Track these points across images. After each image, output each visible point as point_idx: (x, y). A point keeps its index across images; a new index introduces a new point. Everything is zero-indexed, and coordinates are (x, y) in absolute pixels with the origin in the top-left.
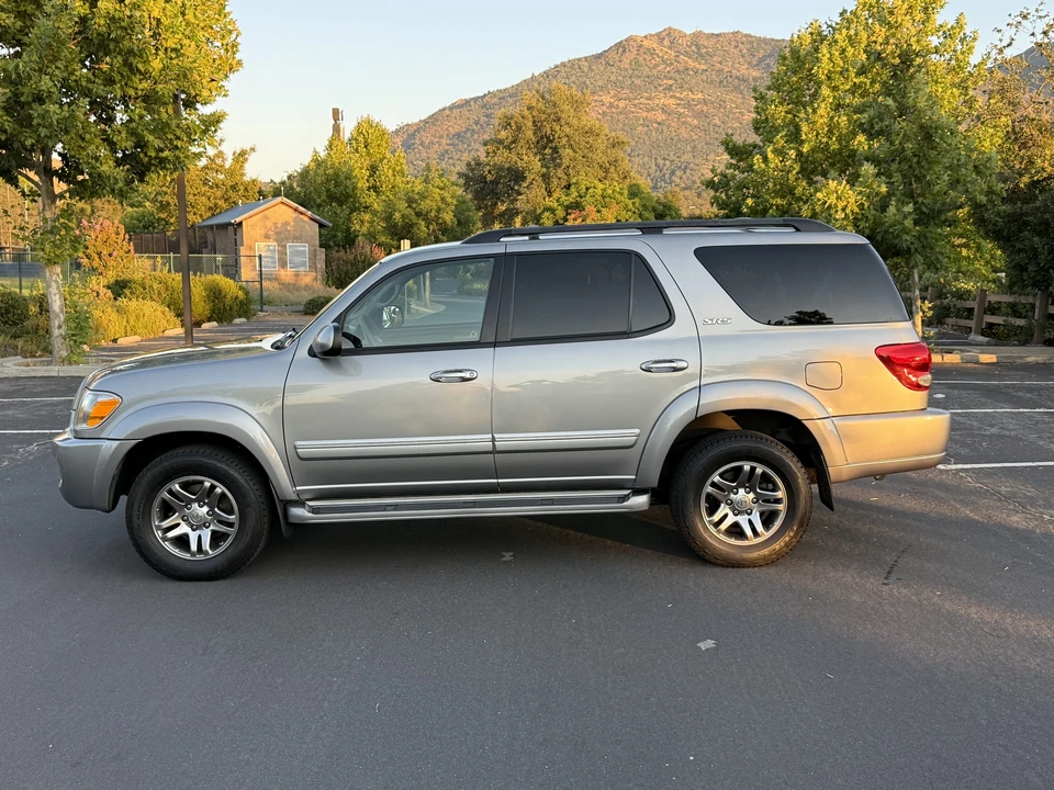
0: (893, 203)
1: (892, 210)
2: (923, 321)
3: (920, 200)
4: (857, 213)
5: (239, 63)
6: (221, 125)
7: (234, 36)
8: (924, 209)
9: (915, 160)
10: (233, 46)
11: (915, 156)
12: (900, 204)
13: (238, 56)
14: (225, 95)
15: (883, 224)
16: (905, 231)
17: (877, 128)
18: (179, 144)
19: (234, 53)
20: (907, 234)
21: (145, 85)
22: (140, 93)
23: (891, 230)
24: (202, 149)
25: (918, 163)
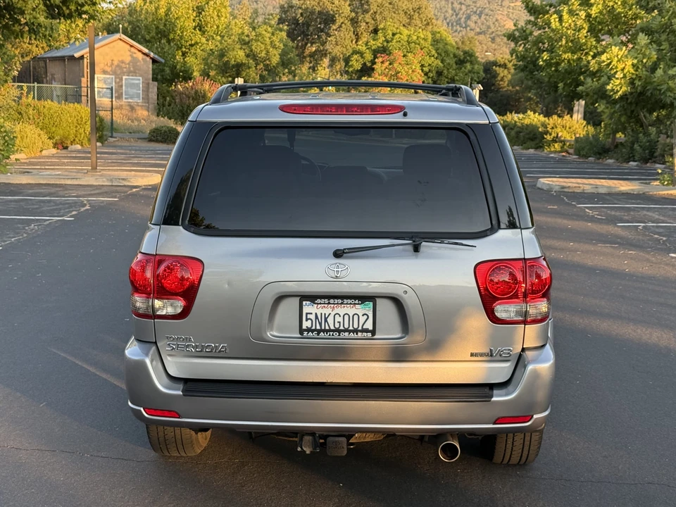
0: (662, 66)
1: (659, 72)
4: (633, 74)
12: (666, 67)
15: (651, 83)
16: (669, 89)
20: (671, 91)
23: (658, 88)
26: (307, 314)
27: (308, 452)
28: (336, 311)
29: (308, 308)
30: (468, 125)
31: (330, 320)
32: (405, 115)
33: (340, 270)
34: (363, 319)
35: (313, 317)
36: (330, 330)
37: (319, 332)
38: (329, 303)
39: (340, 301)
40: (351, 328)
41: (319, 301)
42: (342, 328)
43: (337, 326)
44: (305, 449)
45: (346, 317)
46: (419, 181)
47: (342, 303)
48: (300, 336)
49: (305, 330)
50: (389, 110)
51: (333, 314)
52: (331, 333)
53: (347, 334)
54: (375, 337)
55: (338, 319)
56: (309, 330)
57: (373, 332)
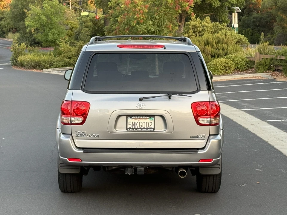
26: (129, 122)
27: (130, 175)
28: (140, 121)
29: (130, 120)
30: (188, 52)
31: (138, 124)
32: (165, 48)
33: (141, 105)
34: (150, 124)
35: (131, 123)
36: (138, 128)
37: (134, 129)
38: (137, 118)
39: (141, 117)
40: (146, 127)
41: (133, 117)
42: (142, 127)
43: (140, 127)
44: (128, 173)
45: (144, 123)
46: (170, 73)
47: (142, 118)
48: (127, 131)
49: (129, 128)
50: (159, 47)
51: (139, 122)
52: (138, 129)
53: (144, 130)
54: (155, 131)
55: (141, 124)
56: (130, 128)
57: (154, 129)
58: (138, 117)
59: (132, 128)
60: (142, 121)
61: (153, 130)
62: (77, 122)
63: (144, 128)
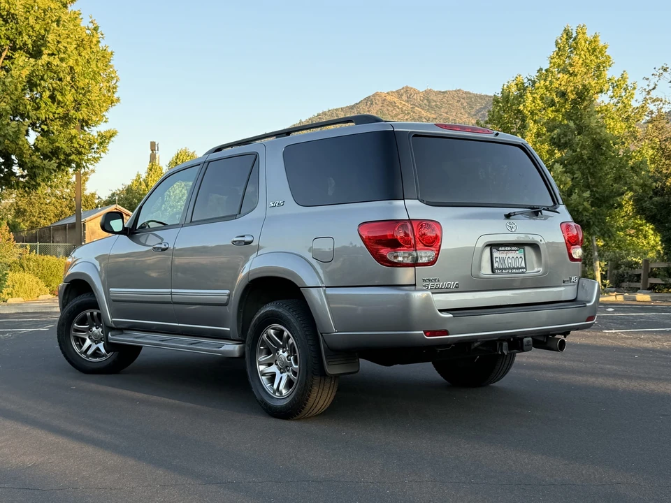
0: (576, 191)
1: (574, 197)
2: (601, 274)
3: (594, 189)
5: (118, 100)
6: (113, 139)
7: (115, 81)
8: (597, 195)
9: (590, 162)
10: (113, 88)
11: (590, 159)
12: (581, 192)
13: (116, 96)
14: (105, 122)
16: (585, 209)
17: (562, 141)
18: (83, 150)
19: (114, 93)
21: (60, 110)
22: (56, 116)
24: (98, 155)
25: (592, 164)
26: (495, 258)
28: (508, 255)
29: (496, 254)
31: (506, 261)
35: (498, 260)
36: (507, 268)
37: (502, 270)
38: (505, 250)
39: (509, 248)
40: (516, 267)
41: (500, 249)
42: (512, 267)
43: (509, 265)
45: (513, 259)
47: (511, 250)
48: (492, 273)
49: (495, 269)
51: (507, 257)
52: (508, 270)
53: (514, 271)
55: (510, 261)
56: (498, 269)
57: (525, 268)
58: (506, 248)
59: (500, 269)
60: (511, 255)
61: (525, 270)
62: (424, 260)
63: (514, 268)
